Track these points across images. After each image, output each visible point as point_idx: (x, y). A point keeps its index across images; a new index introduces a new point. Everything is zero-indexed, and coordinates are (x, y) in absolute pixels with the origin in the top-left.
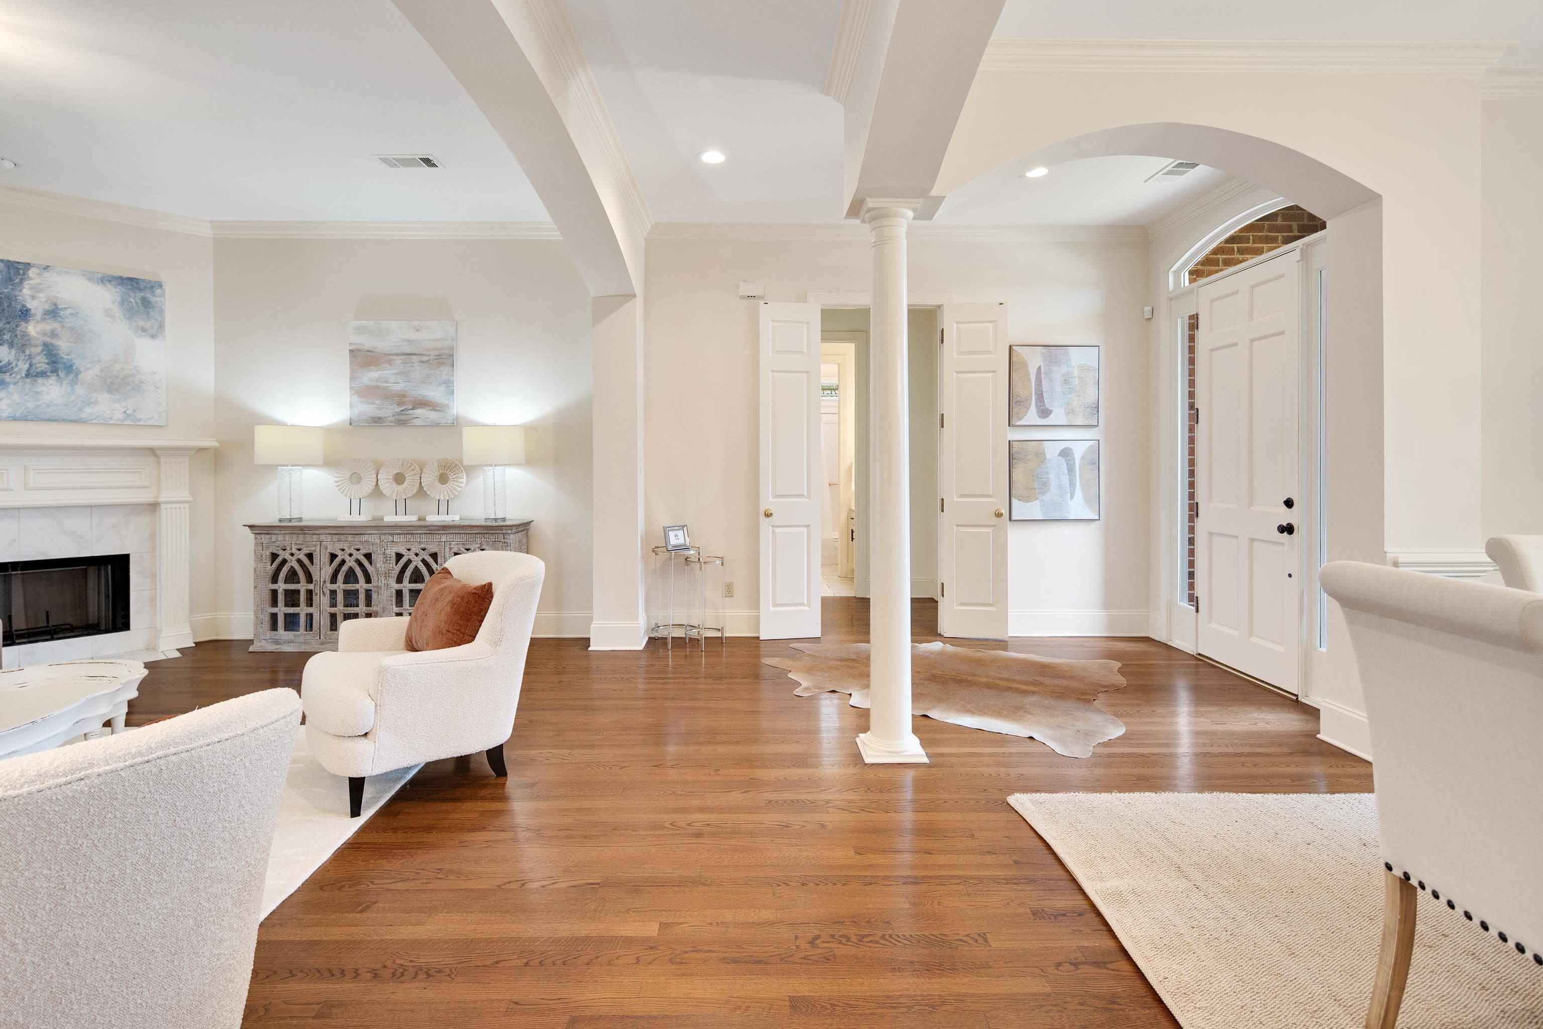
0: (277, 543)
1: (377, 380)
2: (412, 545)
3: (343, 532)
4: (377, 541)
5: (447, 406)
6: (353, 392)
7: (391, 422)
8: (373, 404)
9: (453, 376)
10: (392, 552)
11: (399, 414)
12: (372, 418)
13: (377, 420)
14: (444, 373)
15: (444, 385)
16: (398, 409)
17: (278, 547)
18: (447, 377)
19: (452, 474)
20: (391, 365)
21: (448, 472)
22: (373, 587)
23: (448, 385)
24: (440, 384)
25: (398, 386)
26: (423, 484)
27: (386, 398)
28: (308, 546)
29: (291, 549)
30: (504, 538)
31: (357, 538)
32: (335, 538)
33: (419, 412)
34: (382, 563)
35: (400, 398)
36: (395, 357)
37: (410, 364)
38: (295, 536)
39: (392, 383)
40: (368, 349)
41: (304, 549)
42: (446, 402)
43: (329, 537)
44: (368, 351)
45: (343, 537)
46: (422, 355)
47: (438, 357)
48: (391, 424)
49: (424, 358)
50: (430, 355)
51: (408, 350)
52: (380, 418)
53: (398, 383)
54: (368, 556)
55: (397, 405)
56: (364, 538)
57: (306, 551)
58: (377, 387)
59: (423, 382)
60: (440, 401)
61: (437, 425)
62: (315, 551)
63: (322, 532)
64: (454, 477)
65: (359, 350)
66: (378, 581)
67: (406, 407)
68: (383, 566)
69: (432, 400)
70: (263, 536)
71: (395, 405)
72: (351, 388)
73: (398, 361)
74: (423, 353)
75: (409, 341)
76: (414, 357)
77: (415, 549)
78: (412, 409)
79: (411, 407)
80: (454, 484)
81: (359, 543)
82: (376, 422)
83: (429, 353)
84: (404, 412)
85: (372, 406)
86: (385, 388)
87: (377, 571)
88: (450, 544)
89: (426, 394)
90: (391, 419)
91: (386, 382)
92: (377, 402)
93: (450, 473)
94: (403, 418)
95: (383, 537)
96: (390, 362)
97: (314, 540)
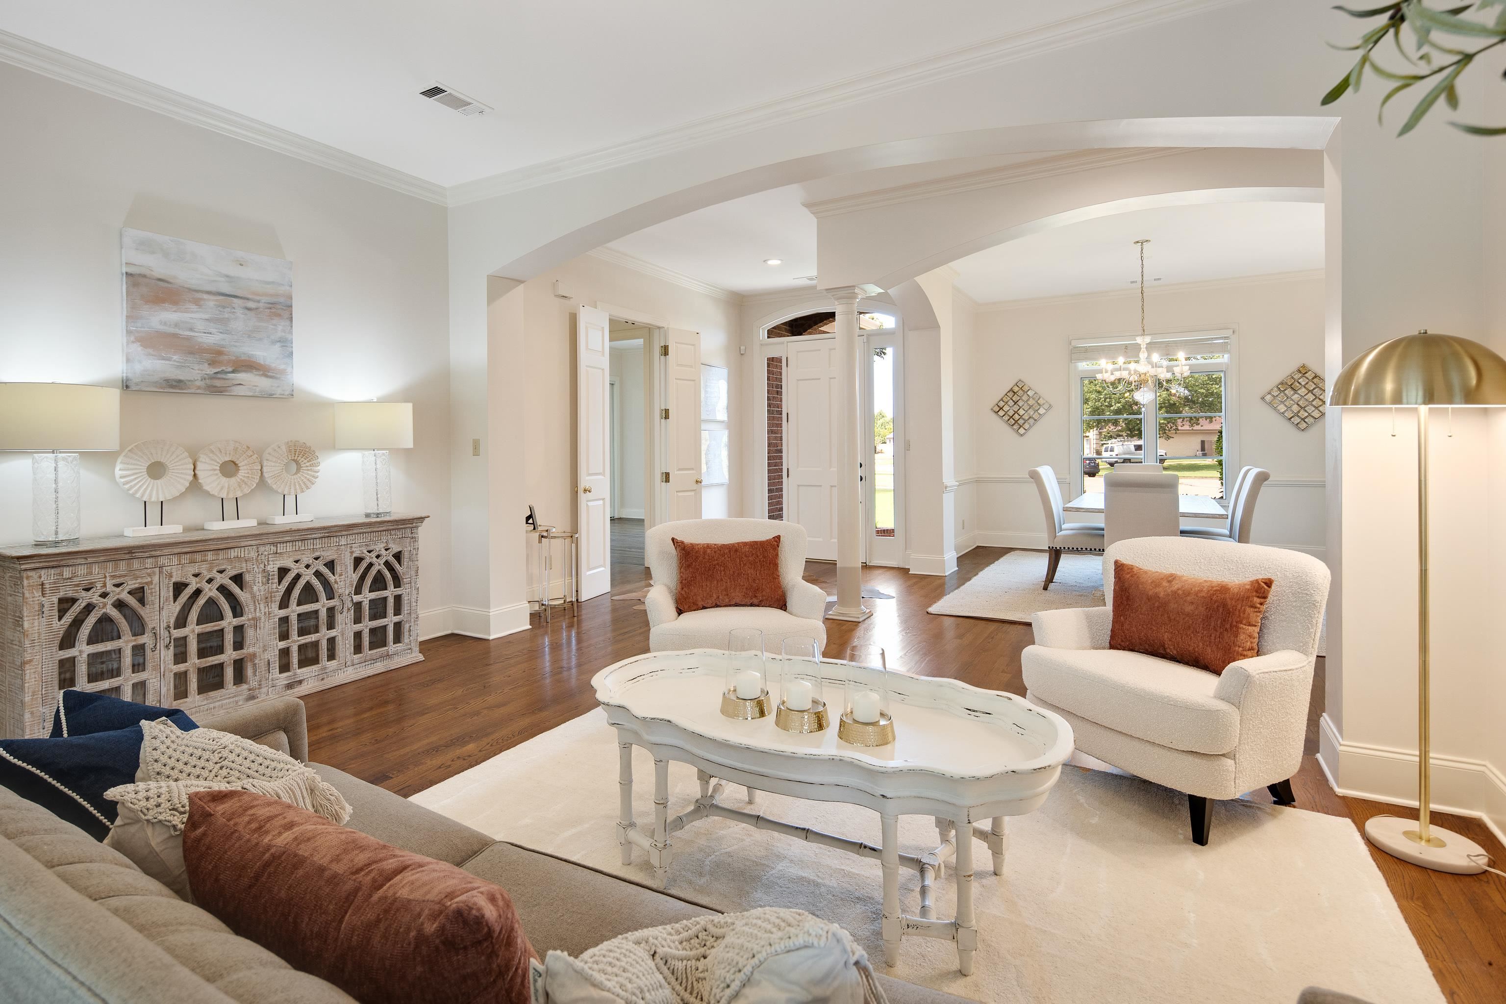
0: (75, 579)
1: (176, 325)
2: (303, 554)
3: (203, 548)
4: (253, 554)
5: (283, 372)
6: (132, 338)
7: (199, 388)
8: (169, 359)
9: (291, 333)
10: (273, 568)
11: (212, 378)
12: (167, 380)
13: (174, 384)
14: (280, 328)
15: (278, 344)
16: (211, 371)
17: (77, 585)
18: (283, 334)
19: (306, 461)
20: (200, 306)
21: (299, 458)
22: (249, 620)
23: (285, 344)
24: (274, 342)
25: (213, 339)
26: (266, 475)
27: (191, 353)
28: (136, 578)
29: (105, 586)
30: (412, 533)
31: (221, 555)
32: (185, 559)
33: (242, 376)
34: (261, 584)
35: (215, 355)
36: (205, 296)
37: (229, 310)
38: (110, 565)
39: (200, 332)
40: (160, 277)
41: (130, 583)
42: (282, 367)
43: (175, 560)
44: (160, 280)
45: (198, 557)
46: (248, 299)
47: (270, 306)
48: (199, 391)
49: (251, 305)
50: (259, 302)
51: (226, 288)
52: (180, 381)
53: (211, 333)
54: (238, 579)
55: (209, 364)
56: (233, 553)
57: (133, 584)
58: (175, 336)
59: (249, 337)
60: (273, 365)
61: (270, 396)
62: (151, 583)
63: (166, 551)
64: (308, 464)
65: (144, 276)
66: (255, 610)
67: (224, 368)
68: (262, 588)
69: (262, 362)
70: (43, 572)
71: (206, 365)
72: (129, 332)
73: (211, 302)
74: (250, 296)
75: (227, 276)
76: (235, 300)
77: (307, 559)
78: (233, 372)
79: (230, 369)
80: (308, 474)
81: (225, 561)
82: (172, 387)
83: (258, 298)
84: (219, 376)
85: (167, 362)
86: (188, 339)
87: (254, 597)
88: (351, 547)
89: (252, 353)
90: (198, 383)
91: (191, 330)
92: (175, 357)
93: (303, 459)
94: (218, 383)
95: (262, 549)
96: (197, 302)
97: (148, 566)
